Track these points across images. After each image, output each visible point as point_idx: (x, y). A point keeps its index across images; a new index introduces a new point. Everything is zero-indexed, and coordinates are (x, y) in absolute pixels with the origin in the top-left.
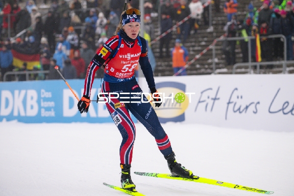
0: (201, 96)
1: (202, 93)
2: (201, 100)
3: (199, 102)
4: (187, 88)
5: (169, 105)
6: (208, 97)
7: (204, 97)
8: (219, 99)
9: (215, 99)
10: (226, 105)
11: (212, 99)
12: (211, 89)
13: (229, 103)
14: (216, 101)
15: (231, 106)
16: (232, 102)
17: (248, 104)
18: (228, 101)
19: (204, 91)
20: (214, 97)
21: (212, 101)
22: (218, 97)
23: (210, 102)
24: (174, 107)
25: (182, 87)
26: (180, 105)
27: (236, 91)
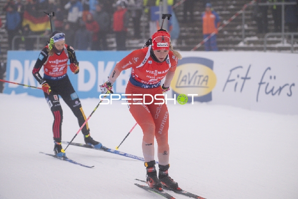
0: (230, 75)
1: (231, 71)
2: (231, 79)
3: (228, 81)
4: (215, 66)
5: (194, 83)
6: (238, 76)
7: (234, 76)
8: (249, 78)
9: (245, 78)
10: (258, 86)
11: (242, 78)
12: (241, 67)
13: (261, 83)
14: (247, 81)
15: (263, 87)
16: (264, 83)
17: (282, 86)
18: (259, 82)
19: (234, 69)
20: (244, 76)
21: (243, 80)
22: (248, 76)
23: (240, 81)
24: (199, 85)
25: (209, 64)
26: (206, 84)
27: (268, 71)
